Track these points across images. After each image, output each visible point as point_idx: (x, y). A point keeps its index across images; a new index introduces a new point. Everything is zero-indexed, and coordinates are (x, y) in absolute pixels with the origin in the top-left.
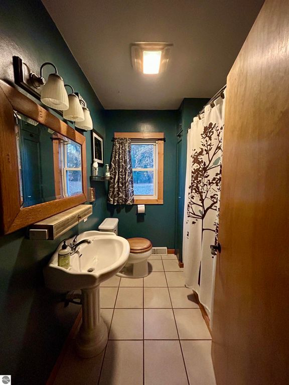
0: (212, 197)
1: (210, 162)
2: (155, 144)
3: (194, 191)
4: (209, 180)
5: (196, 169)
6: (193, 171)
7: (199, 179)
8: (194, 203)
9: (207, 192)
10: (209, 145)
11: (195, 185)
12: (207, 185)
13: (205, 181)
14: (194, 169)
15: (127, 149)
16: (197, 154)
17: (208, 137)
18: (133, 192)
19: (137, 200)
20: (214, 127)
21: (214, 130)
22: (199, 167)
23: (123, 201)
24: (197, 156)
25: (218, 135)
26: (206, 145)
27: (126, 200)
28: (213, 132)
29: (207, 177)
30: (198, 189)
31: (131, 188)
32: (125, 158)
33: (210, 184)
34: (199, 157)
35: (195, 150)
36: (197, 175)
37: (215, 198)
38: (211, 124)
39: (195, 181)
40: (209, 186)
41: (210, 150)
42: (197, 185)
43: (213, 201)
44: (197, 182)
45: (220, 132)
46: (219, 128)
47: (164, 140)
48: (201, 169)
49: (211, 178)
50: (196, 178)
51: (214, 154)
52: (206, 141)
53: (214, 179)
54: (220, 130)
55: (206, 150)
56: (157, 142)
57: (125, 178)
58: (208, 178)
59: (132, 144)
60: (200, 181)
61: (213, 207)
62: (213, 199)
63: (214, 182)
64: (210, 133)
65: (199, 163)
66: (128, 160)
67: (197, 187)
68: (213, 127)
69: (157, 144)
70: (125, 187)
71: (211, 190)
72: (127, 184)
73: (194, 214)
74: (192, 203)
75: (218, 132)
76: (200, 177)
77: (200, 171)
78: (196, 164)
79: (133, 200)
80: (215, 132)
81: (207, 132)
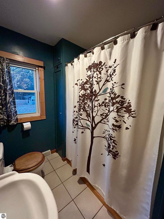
0: (101, 115)
1: (100, 90)
2: (35, 70)
3: (82, 110)
4: (99, 103)
5: (83, 94)
6: (81, 95)
7: (86, 101)
8: (83, 119)
9: (98, 111)
10: (99, 78)
11: (83, 106)
12: (97, 107)
13: (96, 103)
14: (82, 94)
15: (6, 70)
16: (83, 83)
17: (99, 71)
18: (16, 112)
19: (21, 119)
20: (104, 65)
21: (103, 67)
22: (85, 92)
23: (4, 122)
24: (84, 85)
25: (107, 72)
26: (97, 77)
27: (9, 121)
28: (103, 68)
29: (97, 101)
30: (85, 109)
31: (14, 109)
32: (3, 78)
33: (100, 106)
34: (85, 86)
35: (82, 80)
36: (84, 99)
37: (103, 115)
38: (101, 62)
39: (83, 103)
40: (99, 108)
41: (100, 81)
42: (84, 105)
43: (102, 118)
44: (84, 103)
45: (108, 70)
46: (108, 66)
47: (44, 68)
48: (86, 94)
49: (100, 102)
50: (83, 101)
51: (104, 85)
52: (97, 74)
53: (103, 102)
54: (108, 68)
55: (96, 81)
56: (37, 68)
57: (6, 99)
58: (99, 102)
59: (10, 65)
60: (86, 102)
61: (102, 122)
62: (102, 116)
63: (103, 104)
64: (100, 69)
65: (86, 90)
66: (7, 81)
67: (84, 107)
68: (102, 64)
69: (37, 71)
70: (6, 108)
71: (101, 110)
72: (9, 105)
73: (83, 126)
74: (80, 119)
75: (107, 69)
76: (86, 100)
77: (86, 96)
78: (83, 91)
79: (17, 119)
80: (104, 69)
81: (98, 68)
